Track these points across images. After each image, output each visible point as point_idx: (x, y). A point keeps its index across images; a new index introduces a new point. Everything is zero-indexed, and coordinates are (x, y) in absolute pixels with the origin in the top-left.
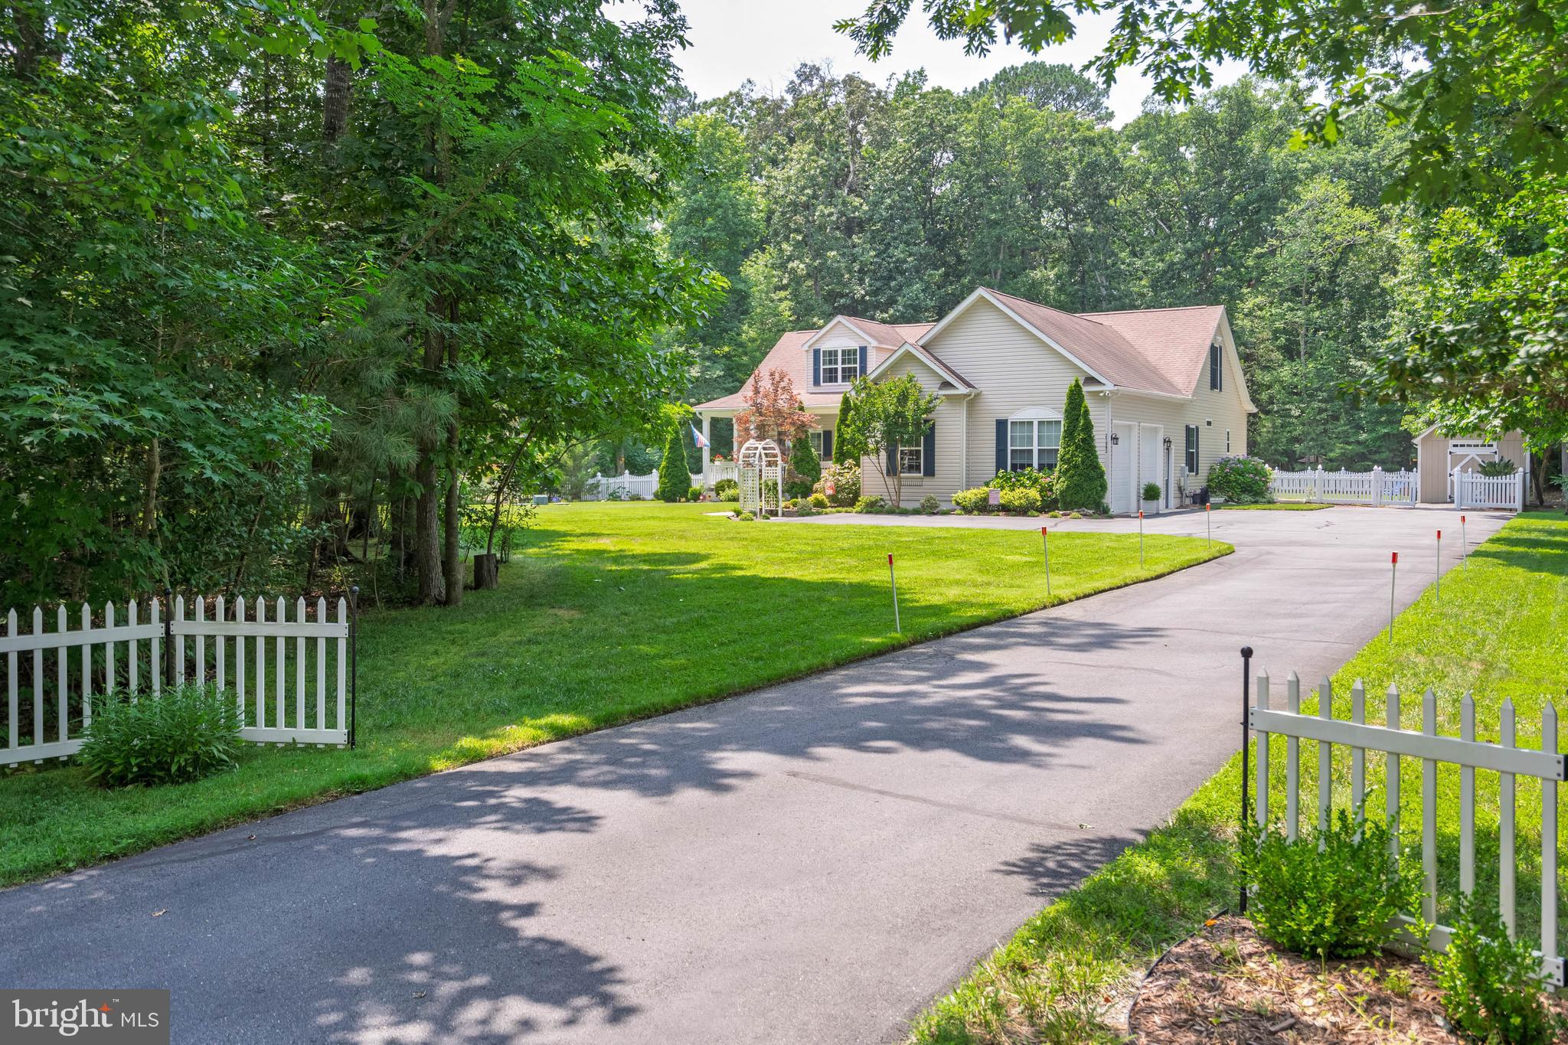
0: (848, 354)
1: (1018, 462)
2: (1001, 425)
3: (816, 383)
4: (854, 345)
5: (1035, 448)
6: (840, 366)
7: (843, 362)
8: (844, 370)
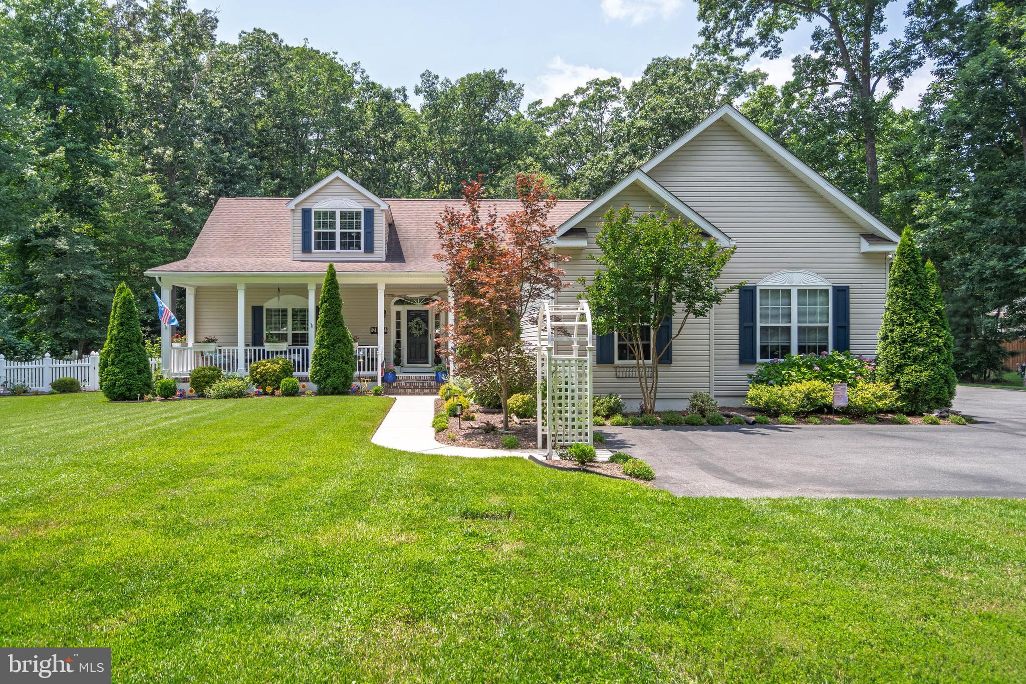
0: (350, 217)
1: (771, 343)
2: (747, 295)
3: (306, 249)
4: (355, 205)
5: (794, 325)
6: (338, 231)
7: (343, 226)
8: (343, 235)
